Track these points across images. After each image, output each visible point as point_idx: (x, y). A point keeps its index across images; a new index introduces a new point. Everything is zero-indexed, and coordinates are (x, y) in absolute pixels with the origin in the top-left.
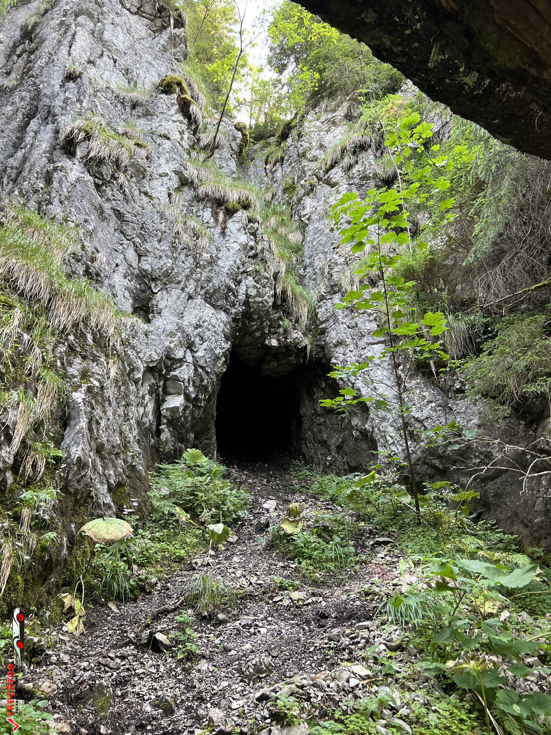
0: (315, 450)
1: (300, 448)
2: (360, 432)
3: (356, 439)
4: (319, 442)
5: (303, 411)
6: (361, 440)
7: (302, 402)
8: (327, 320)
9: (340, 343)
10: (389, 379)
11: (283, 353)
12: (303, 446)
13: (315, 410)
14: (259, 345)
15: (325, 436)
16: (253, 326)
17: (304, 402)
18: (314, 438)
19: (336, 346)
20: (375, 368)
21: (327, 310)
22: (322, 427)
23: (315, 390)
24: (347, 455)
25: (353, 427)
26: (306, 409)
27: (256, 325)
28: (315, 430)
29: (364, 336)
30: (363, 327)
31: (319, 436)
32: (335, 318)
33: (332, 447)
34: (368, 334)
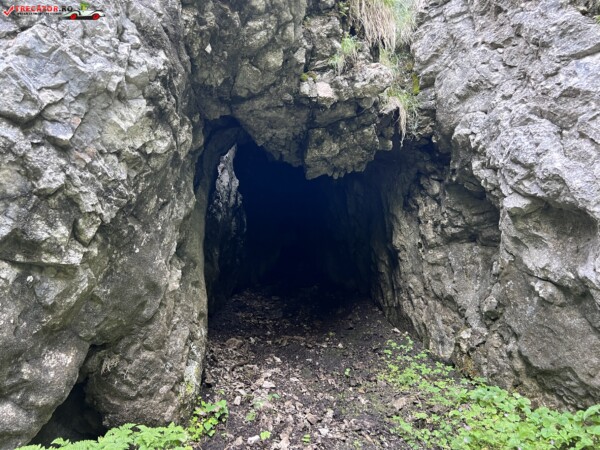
0: (429, 311)
1: (399, 307)
2: (558, 286)
3: (545, 303)
4: (437, 297)
5: (398, 240)
6: (562, 306)
7: (395, 224)
8: (436, 56)
9: (473, 90)
13: (423, 237)
18: (425, 289)
19: (462, 98)
21: (434, 36)
22: (440, 269)
23: (419, 200)
24: (516, 336)
25: (530, 274)
26: (405, 237)
27: (264, 27)
28: (425, 274)
29: (546, 46)
30: (541, 24)
31: (436, 287)
32: (454, 44)
33: (471, 312)
34: (562, 36)
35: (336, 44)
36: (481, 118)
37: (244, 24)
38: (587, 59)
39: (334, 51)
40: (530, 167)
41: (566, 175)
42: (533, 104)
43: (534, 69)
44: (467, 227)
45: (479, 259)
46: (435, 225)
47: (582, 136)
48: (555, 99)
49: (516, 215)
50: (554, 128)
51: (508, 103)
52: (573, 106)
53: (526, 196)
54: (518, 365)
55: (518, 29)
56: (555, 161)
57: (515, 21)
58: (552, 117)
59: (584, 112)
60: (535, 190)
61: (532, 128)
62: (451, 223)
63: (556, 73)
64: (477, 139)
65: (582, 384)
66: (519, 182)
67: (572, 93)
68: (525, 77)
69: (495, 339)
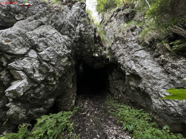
0: (114, 91)
2: (135, 88)
3: (133, 91)
6: (136, 91)
8: (115, 49)
9: (121, 55)
10: (153, 63)
13: (113, 79)
15: (117, 87)
20: (142, 60)
21: (114, 46)
22: (116, 84)
23: (112, 72)
24: (128, 96)
25: (130, 86)
26: (110, 78)
27: (87, 46)
28: (113, 85)
29: (132, 49)
30: (131, 45)
31: (115, 87)
32: (118, 48)
33: (121, 91)
34: (135, 47)
35: (99, 48)
36: (122, 60)
37: (84, 45)
38: (139, 51)
39: (98, 49)
40: (130, 68)
41: (136, 70)
42: (130, 58)
43: (131, 52)
44: (120, 77)
45: (122, 82)
46: (115, 77)
47: (138, 63)
48: (134, 57)
49: (128, 76)
50: (134, 62)
51: (127, 58)
52: (137, 59)
53: (129, 73)
54: (129, 101)
55: (128, 46)
56: (134, 67)
57: (127, 45)
58: (133, 60)
59: (139, 60)
60: (131, 72)
61: (130, 62)
62: (118, 76)
63: (134, 53)
64: (122, 63)
65: (139, 105)
66: (129, 70)
67: (136, 57)
68: (129, 54)
69: (125, 96)
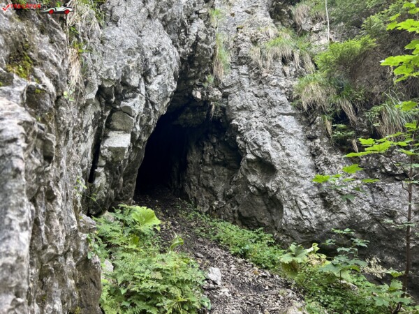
0: (198, 192)
1: (182, 189)
2: (258, 189)
3: (252, 194)
4: (204, 187)
5: (190, 158)
6: (257, 196)
7: (190, 151)
8: (231, 86)
9: (243, 108)
10: (303, 149)
11: (200, 107)
12: (187, 188)
13: (204, 160)
14: (187, 95)
15: (211, 184)
16: (192, 73)
17: (192, 151)
18: (199, 182)
19: (239, 110)
20: (287, 137)
21: (232, 77)
22: (209, 175)
23: (205, 143)
24: (238, 205)
28: (201, 176)
29: (274, 106)
33: (219, 194)
34: (281, 105)
35: (206, 77)
36: (245, 121)
38: (285, 116)
40: (260, 146)
41: (271, 153)
42: (265, 124)
43: (269, 112)
44: (224, 160)
48: (273, 126)
50: (270, 136)
51: (256, 120)
52: (278, 131)
56: (268, 147)
58: (270, 132)
59: (281, 134)
60: (259, 155)
61: (264, 133)
63: (275, 117)
64: (242, 128)
65: (258, 222)
67: (278, 126)
68: (264, 113)
69: (229, 205)
